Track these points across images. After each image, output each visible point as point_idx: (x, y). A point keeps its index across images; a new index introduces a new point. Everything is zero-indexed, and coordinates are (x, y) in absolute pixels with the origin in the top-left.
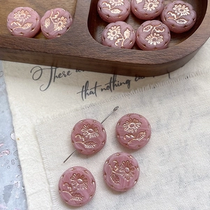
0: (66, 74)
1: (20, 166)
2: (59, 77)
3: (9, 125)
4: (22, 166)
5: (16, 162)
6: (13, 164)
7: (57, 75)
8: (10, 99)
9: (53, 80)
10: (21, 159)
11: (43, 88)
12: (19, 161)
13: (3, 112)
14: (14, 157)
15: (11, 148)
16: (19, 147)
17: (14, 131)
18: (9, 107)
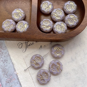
0: (32, 44)
1: (20, 84)
2: (29, 45)
3: (13, 68)
4: (22, 84)
5: (18, 82)
6: (17, 83)
7: (28, 45)
8: (12, 58)
9: (27, 47)
10: (20, 81)
11: (24, 51)
12: (20, 82)
13: (9, 63)
14: (17, 81)
15: (16, 77)
16: (19, 77)
17: (15, 71)
18: (12, 61)
